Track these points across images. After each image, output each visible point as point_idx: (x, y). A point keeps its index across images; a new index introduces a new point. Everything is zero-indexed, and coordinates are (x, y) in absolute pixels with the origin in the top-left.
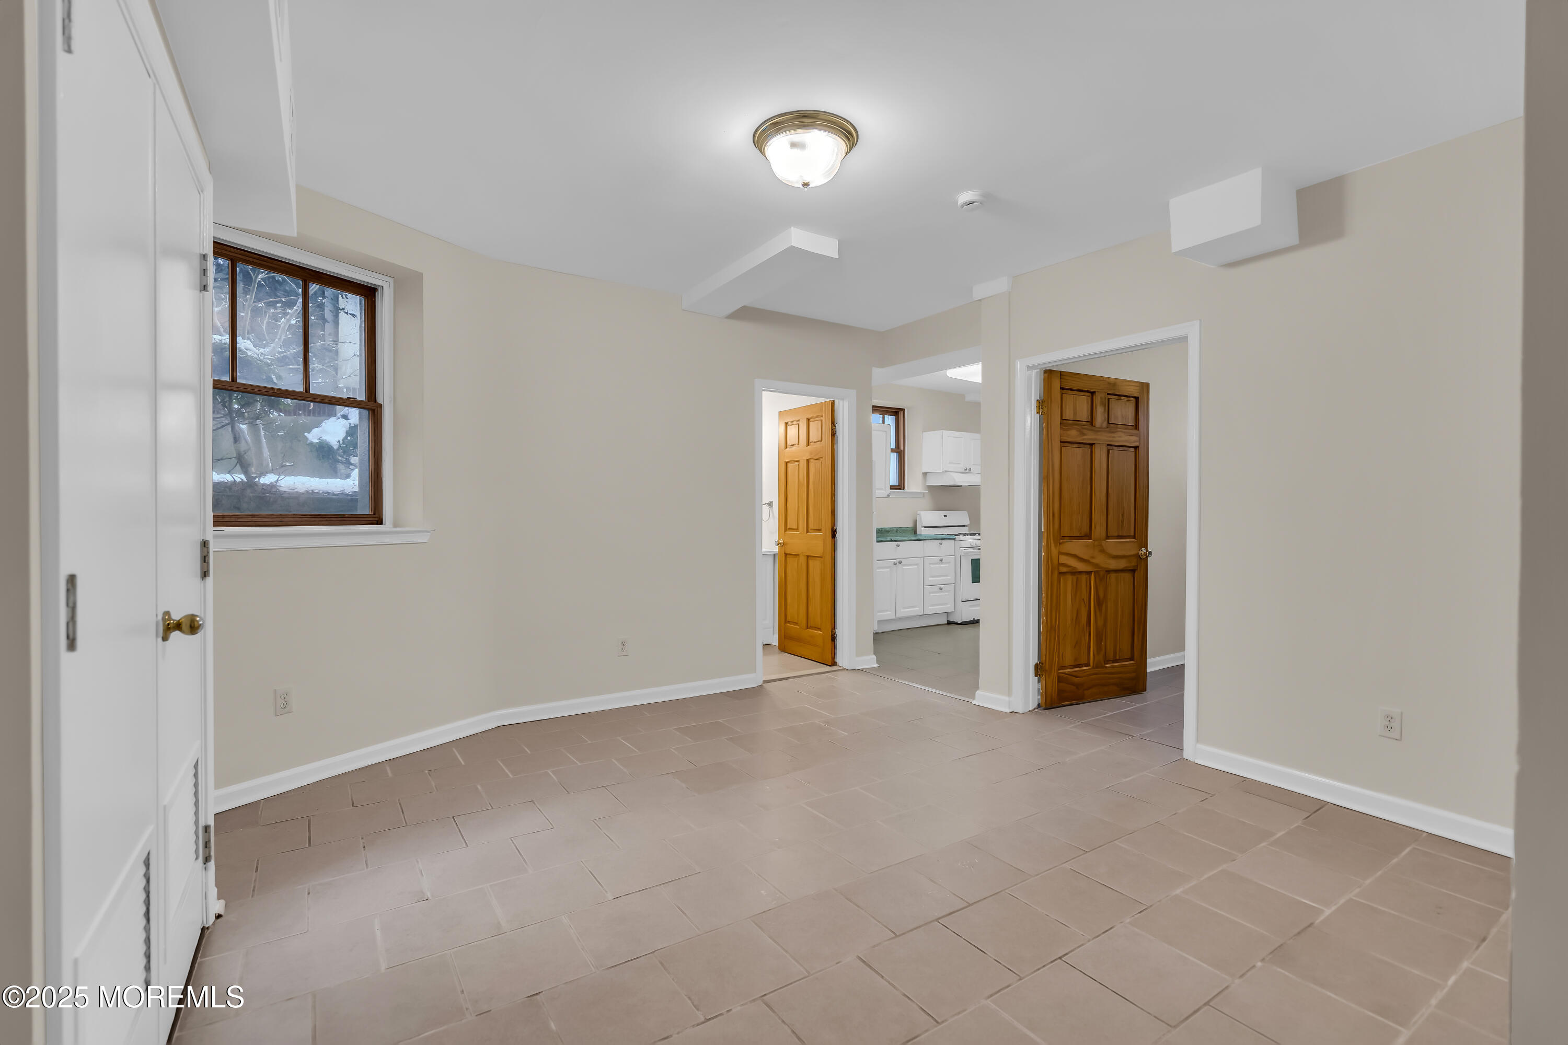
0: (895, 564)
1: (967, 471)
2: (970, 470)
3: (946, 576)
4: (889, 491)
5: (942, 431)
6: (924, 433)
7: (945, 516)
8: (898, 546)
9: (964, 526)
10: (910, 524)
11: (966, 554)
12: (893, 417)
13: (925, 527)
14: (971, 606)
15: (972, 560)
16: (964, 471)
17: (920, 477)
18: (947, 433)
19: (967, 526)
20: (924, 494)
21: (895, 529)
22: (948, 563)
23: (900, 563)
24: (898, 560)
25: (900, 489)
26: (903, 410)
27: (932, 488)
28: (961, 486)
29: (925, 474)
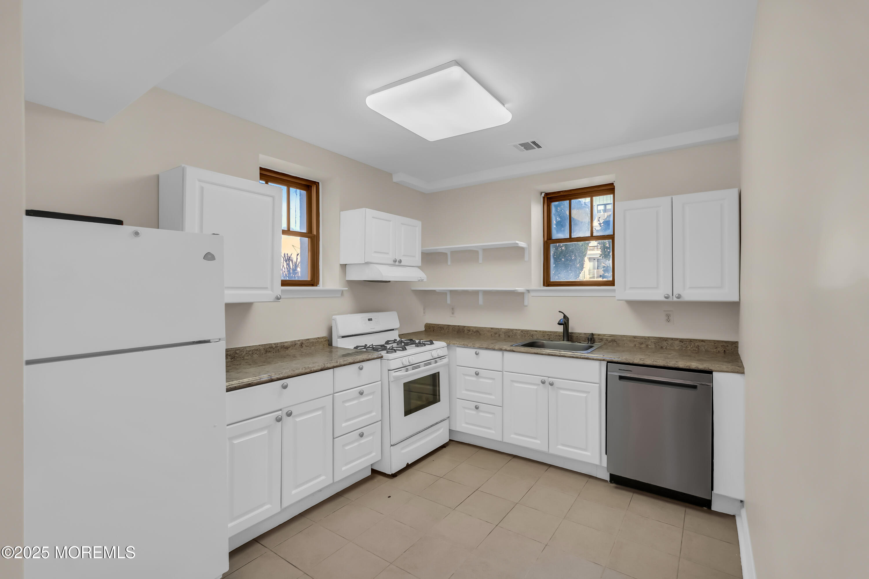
0: (279, 420)
1: (397, 263)
2: (400, 261)
3: (370, 412)
4: (279, 289)
5: (364, 209)
6: (341, 212)
7: (370, 320)
8: (285, 387)
9: (393, 330)
10: (323, 333)
11: (397, 379)
12: (304, 192)
13: (343, 337)
14: (403, 448)
15: (404, 384)
16: (392, 263)
17: (337, 269)
18: (370, 212)
19: (396, 329)
20: (342, 291)
21: (299, 343)
22: (373, 393)
23: (289, 414)
24: (285, 411)
25: (313, 285)
26: (317, 184)
27: (353, 284)
28: (389, 281)
29: (344, 267)
